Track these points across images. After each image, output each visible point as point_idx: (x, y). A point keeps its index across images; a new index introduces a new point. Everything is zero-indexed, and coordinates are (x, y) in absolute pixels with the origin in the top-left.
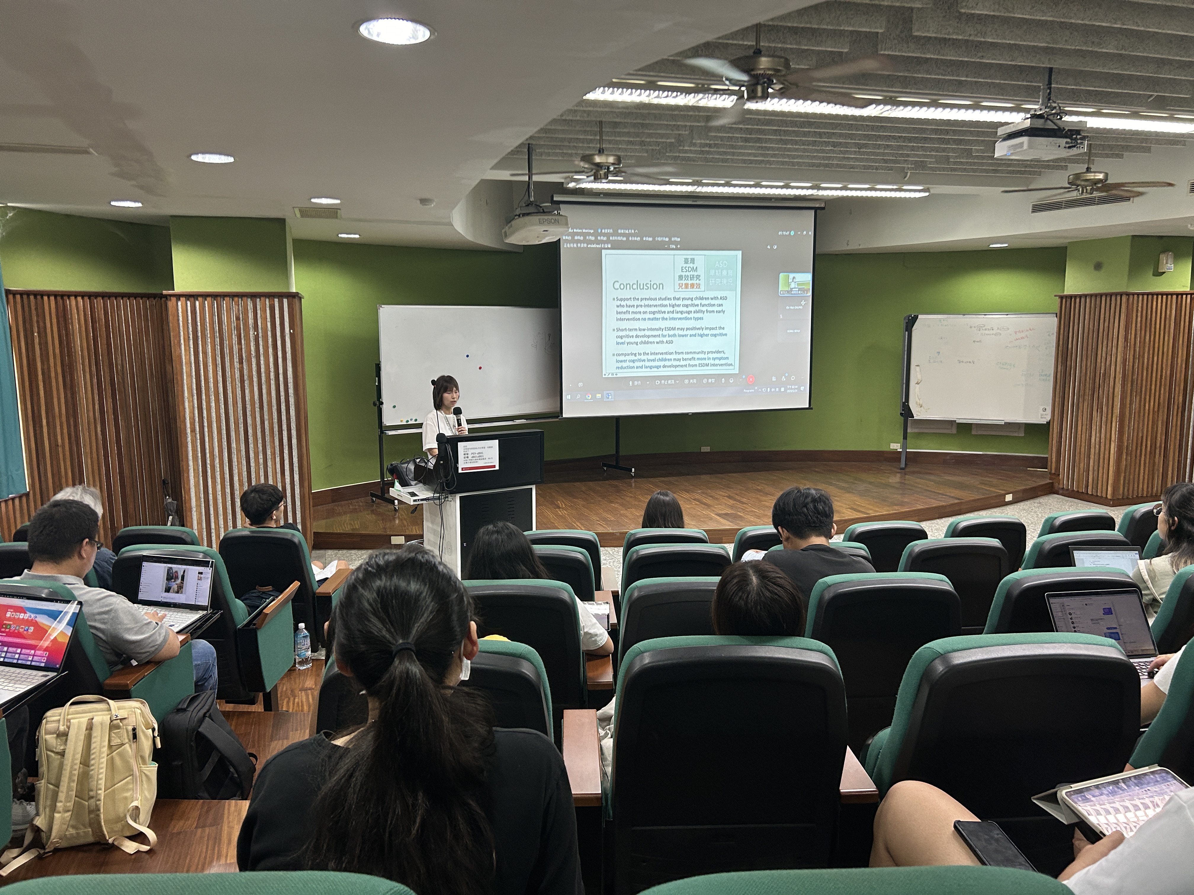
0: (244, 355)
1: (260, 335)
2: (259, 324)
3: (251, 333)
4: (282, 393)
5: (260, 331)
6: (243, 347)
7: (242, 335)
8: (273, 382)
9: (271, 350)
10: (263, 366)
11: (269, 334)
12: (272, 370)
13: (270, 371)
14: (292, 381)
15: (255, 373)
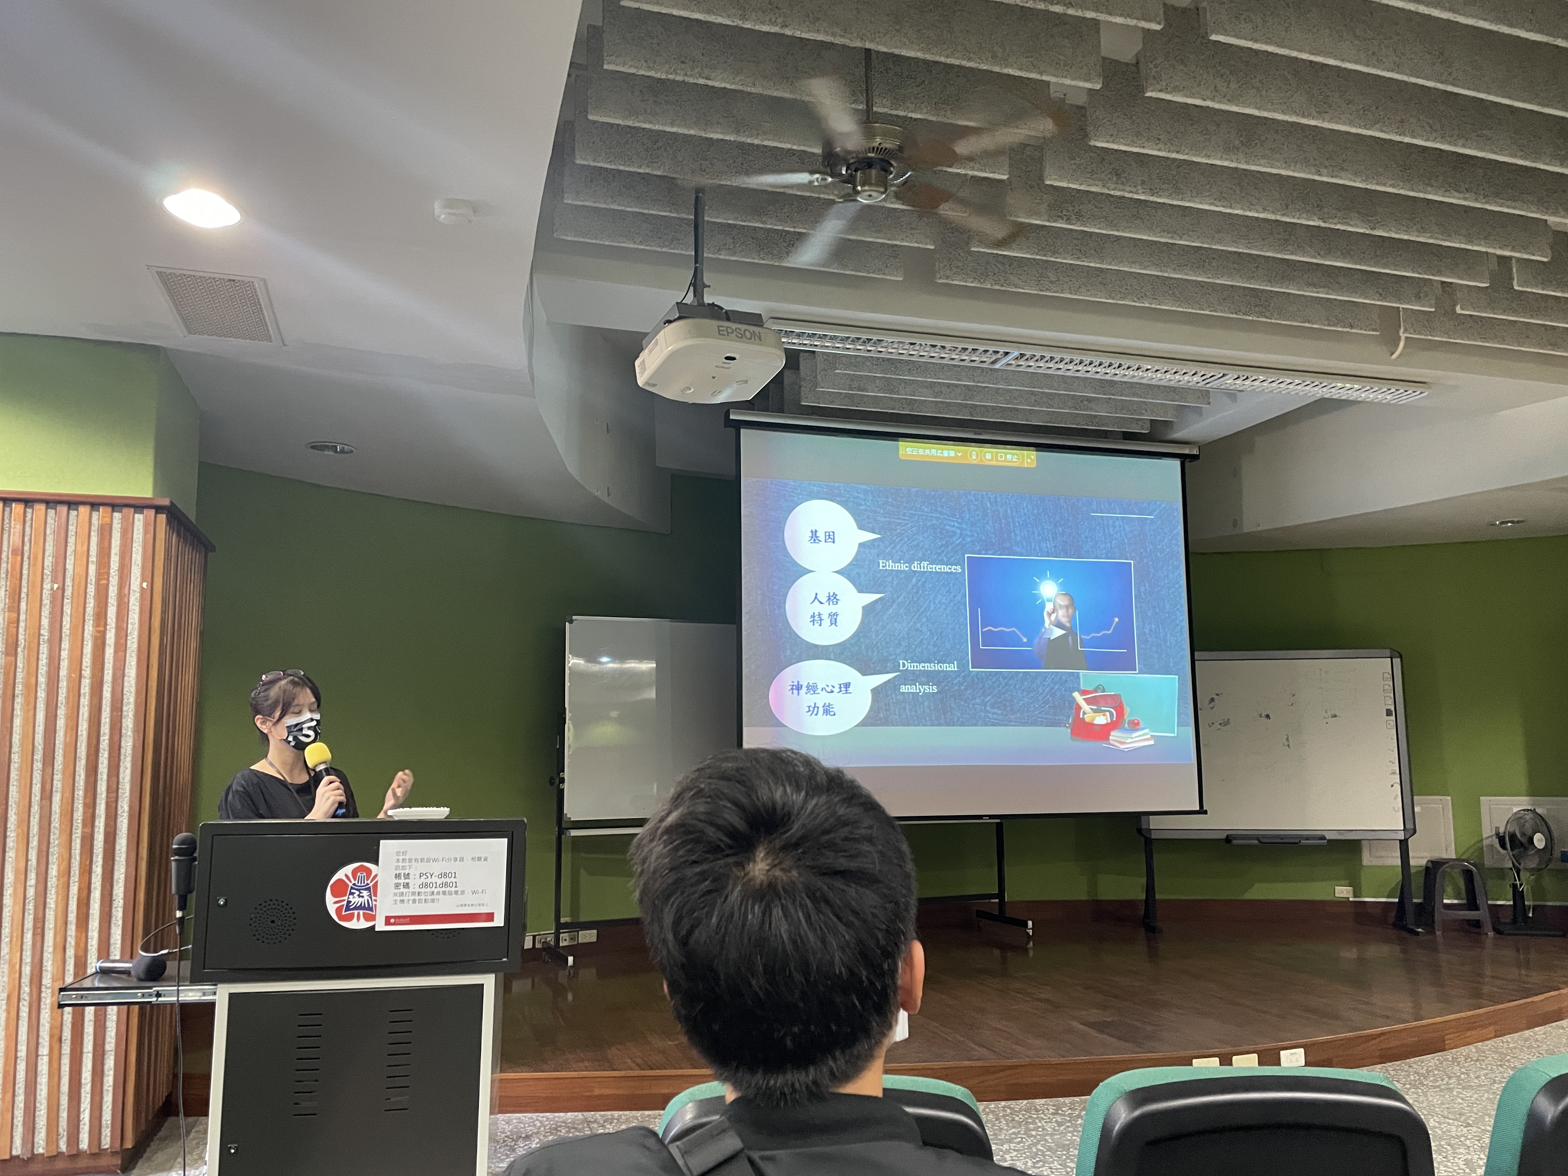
0: (21, 637)
1: (68, 592)
2: (69, 566)
3: (47, 586)
4: (105, 729)
5: (69, 582)
6: (23, 617)
7: (24, 590)
8: (85, 701)
9: (89, 628)
10: (64, 665)
11: (91, 590)
12: (87, 672)
13: (80, 676)
14: (132, 700)
15: (42, 679)
